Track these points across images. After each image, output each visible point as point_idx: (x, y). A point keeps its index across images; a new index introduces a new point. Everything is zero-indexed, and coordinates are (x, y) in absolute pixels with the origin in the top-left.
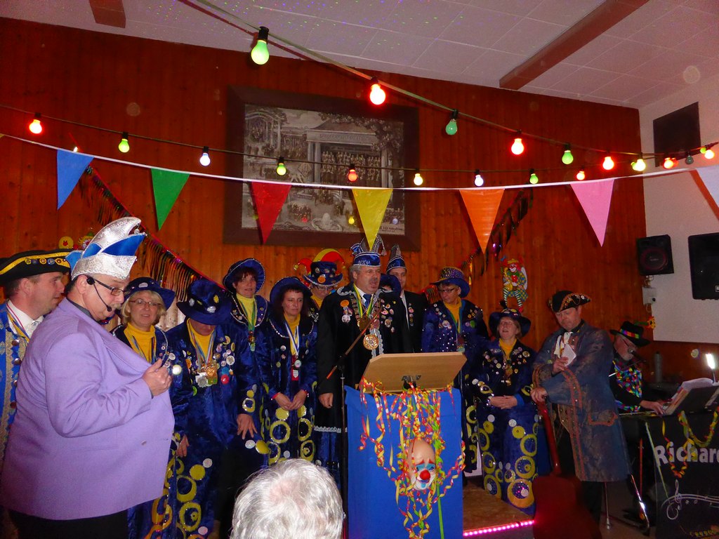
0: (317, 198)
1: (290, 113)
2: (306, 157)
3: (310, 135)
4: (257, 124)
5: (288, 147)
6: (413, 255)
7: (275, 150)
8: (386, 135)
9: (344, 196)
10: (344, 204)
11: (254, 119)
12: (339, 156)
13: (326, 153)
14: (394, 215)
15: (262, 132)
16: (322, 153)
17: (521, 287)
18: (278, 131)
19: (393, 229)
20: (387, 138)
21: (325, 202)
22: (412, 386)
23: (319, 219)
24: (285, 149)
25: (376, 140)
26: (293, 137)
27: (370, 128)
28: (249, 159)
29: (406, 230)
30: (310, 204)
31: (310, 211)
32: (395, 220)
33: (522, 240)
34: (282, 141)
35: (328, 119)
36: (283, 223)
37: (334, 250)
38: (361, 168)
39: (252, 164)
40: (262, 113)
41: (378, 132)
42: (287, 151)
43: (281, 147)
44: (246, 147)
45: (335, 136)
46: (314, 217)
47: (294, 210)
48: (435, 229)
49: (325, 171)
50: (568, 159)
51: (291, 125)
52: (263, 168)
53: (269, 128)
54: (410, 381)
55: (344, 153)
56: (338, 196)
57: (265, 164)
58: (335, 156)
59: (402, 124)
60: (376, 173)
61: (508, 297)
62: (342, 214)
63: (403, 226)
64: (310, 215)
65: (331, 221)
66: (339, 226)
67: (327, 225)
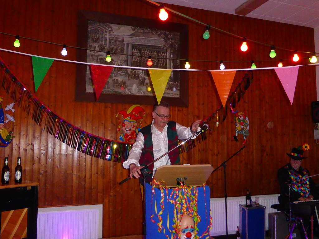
0: (129, 75)
1: (114, 27)
2: (124, 52)
3: (125, 39)
4: (95, 33)
5: (113, 46)
6: (184, 109)
7: (106, 47)
8: (169, 40)
9: (145, 75)
10: (145, 79)
11: (93, 29)
12: (143, 52)
13: (135, 50)
14: (174, 86)
15: (98, 38)
16: (132, 50)
17: (245, 128)
18: (108, 37)
19: (173, 94)
20: (170, 42)
21: (134, 78)
22: (182, 184)
23: (131, 88)
24: (111, 47)
25: (164, 43)
26: (116, 41)
27: (160, 36)
28: (90, 53)
29: (180, 95)
30: (126, 79)
31: (125, 83)
32: (174, 89)
33: (247, 102)
34: (110, 42)
35: (136, 30)
36: (109, 90)
37: (139, 106)
38: (155, 58)
39: (92, 55)
40: (98, 26)
41: (165, 38)
42: (112, 48)
44: (88, 46)
45: (140, 40)
46: (128, 86)
47: (115, 82)
48: (197, 94)
49: (134, 60)
50: (273, 55)
51: (115, 34)
52: (99, 58)
53: (102, 35)
54: (181, 181)
55: (145, 50)
56: (142, 74)
57: (100, 55)
58: (140, 52)
59: (179, 34)
60: (164, 62)
61: (238, 134)
62: (144, 85)
63: (178, 92)
64: (125, 85)
65: (137, 89)
66: (142, 92)
67: (135, 91)
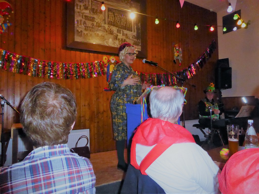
0: (107, 31)
2: (102, 13)
7: (89, 8)
9: (118, 32)
10: (117, 35)
13: (110, 12)
14: (137, 43)
16: (108, 12)
21: (110, 33)
23: (108, 41)
24: (93, 7)
26: (96, 3)
27: (127, 4)
28: (77, 10)
29: (141, 49)
30: (104, 34)
31: (104, 37)
34: (92, 4)
38: (124, 21)
39: (79, 12)
42: (94, 9)
43: (91, 7)
44: (75, 4)
46: (106, 40)
47: (97, 35)
48: (151, 50)
49: (110, 20)
52: (84, 15)
55: (117, 13)
56: (115, 31)
57: (84, 13)
58: (114, 15)
59: (140, 4)
60: (130, 24)
62: (117, 39)
63: (140, 47)
64: (104, 39)
65: (112, 42)
66: (116, 45)
67: (111, 43)
